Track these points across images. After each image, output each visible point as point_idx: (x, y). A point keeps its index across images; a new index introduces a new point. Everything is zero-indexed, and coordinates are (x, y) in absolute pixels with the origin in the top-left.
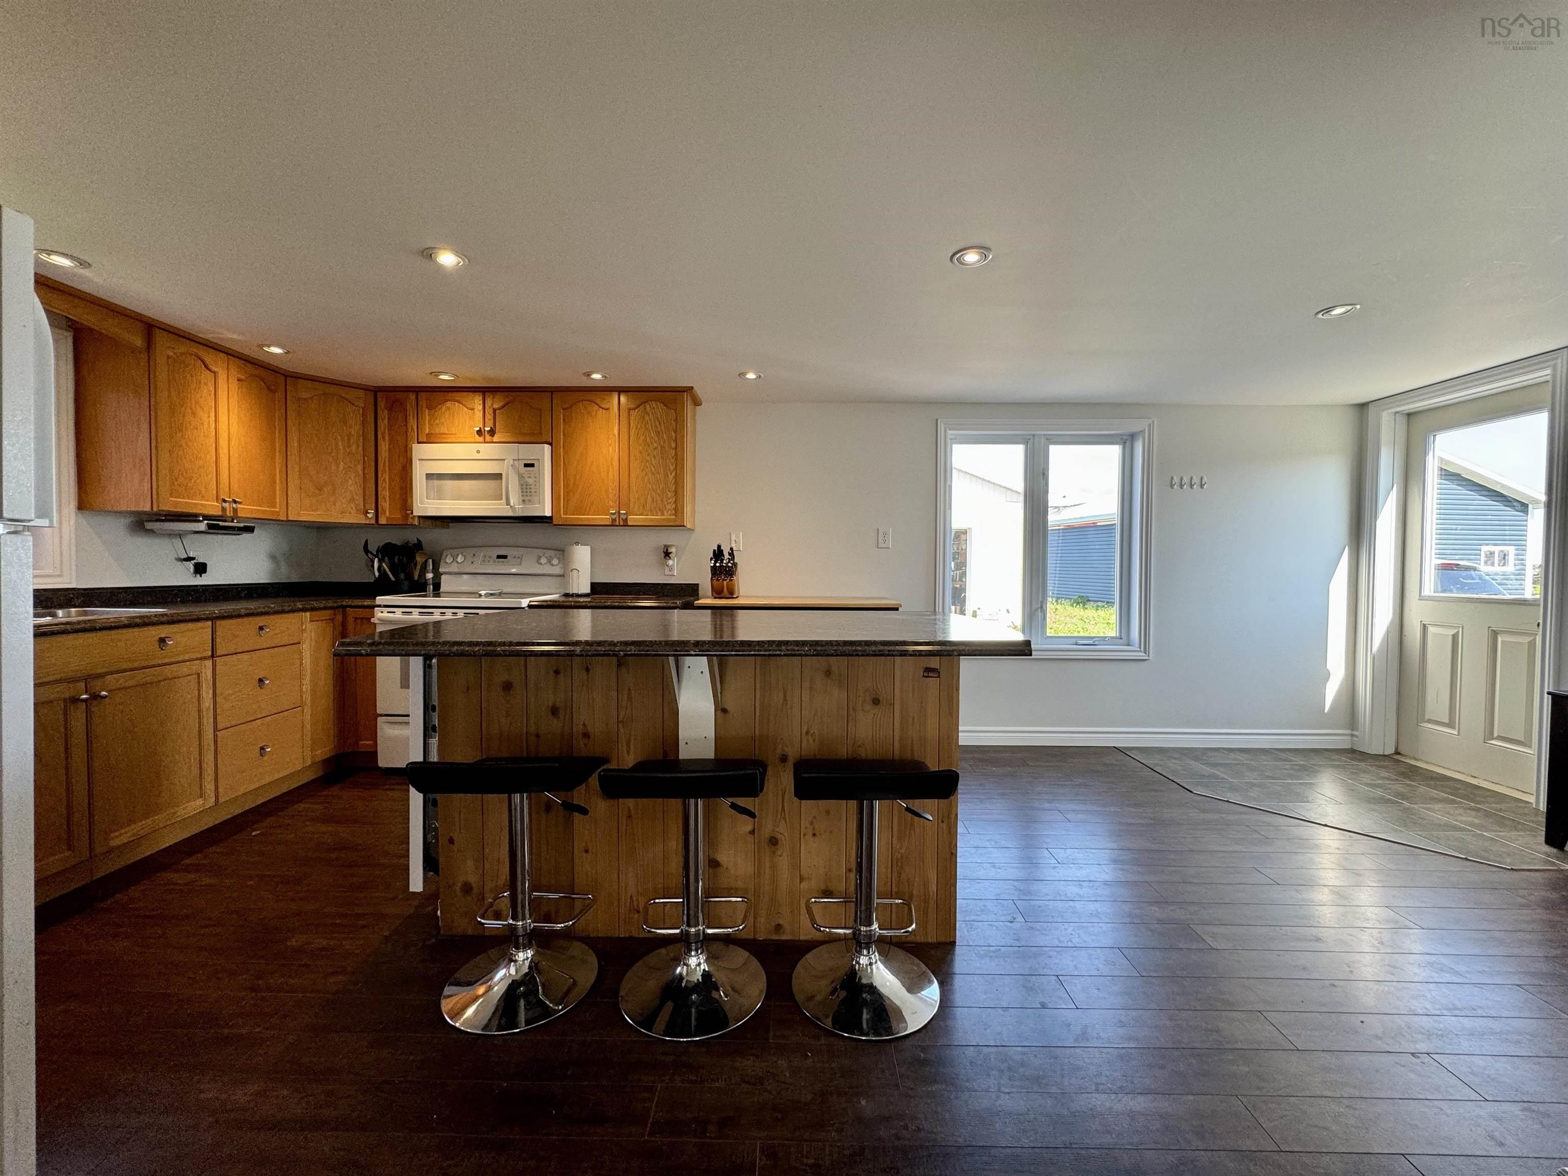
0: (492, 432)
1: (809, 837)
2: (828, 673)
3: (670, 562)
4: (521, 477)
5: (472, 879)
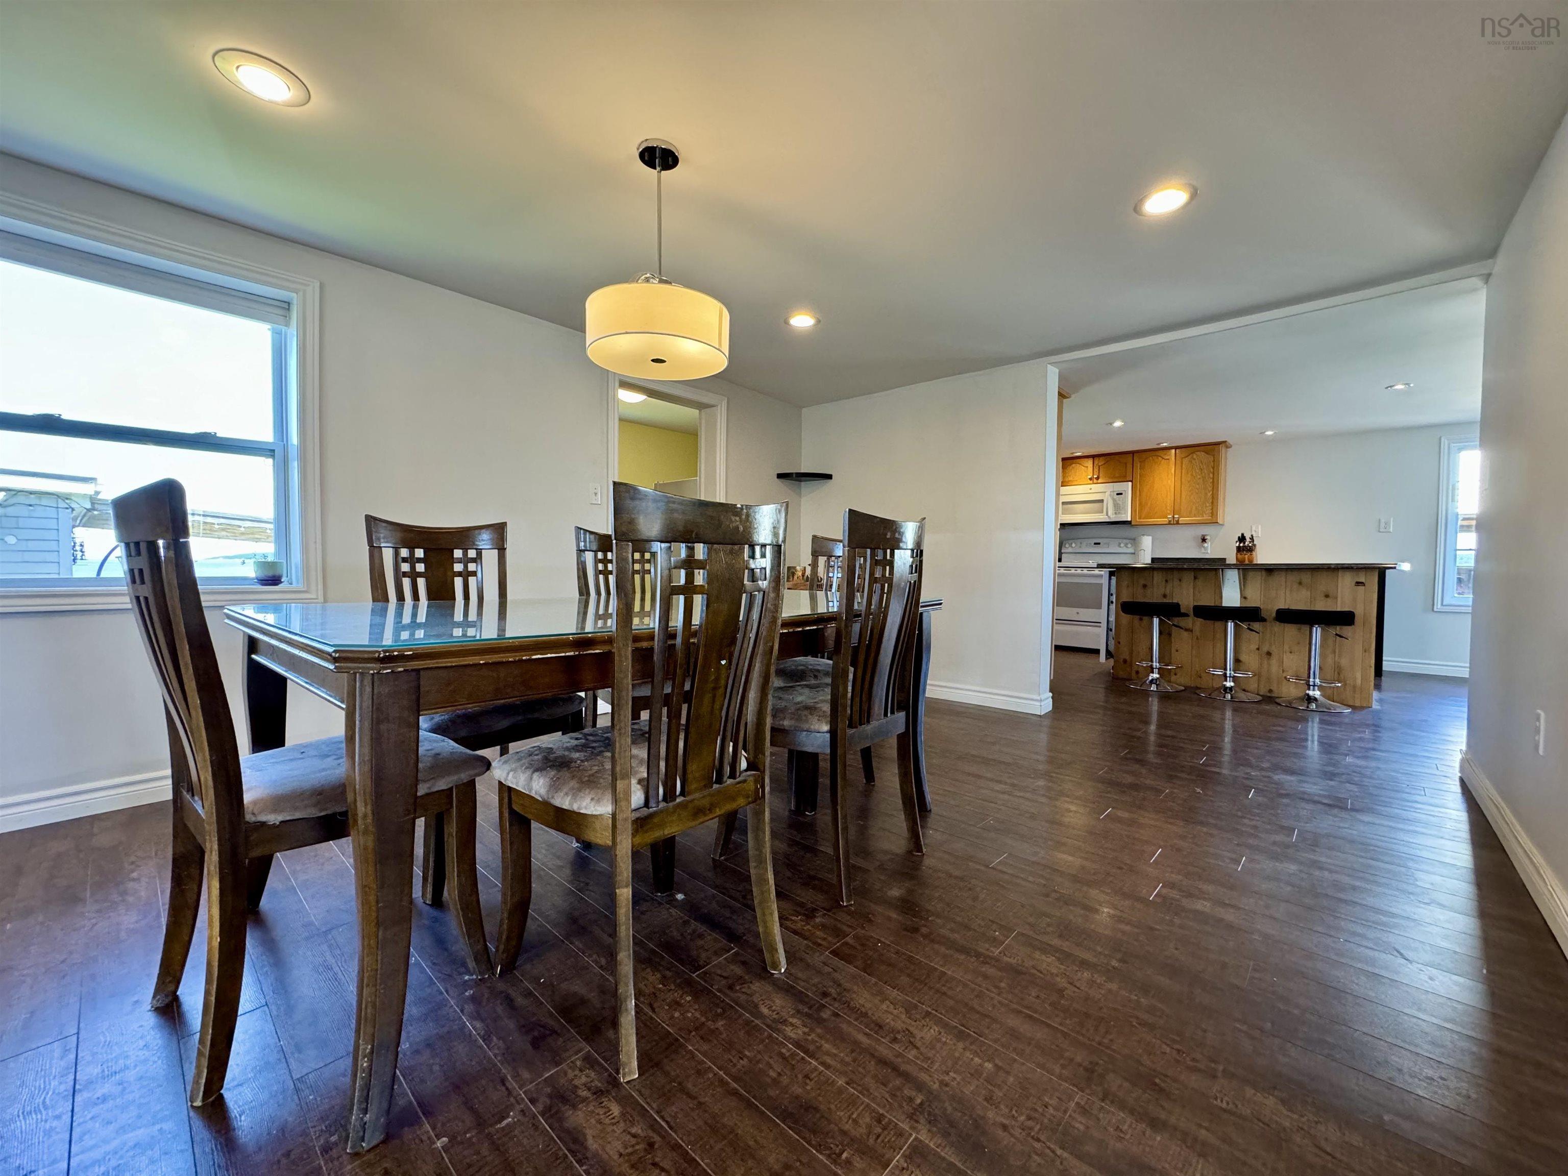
0: (1098, 478)
1: (1288, 654)
2: (1300, 583)
3: (1206, 545)
4: (1114, 500)
5: (1128, 658)
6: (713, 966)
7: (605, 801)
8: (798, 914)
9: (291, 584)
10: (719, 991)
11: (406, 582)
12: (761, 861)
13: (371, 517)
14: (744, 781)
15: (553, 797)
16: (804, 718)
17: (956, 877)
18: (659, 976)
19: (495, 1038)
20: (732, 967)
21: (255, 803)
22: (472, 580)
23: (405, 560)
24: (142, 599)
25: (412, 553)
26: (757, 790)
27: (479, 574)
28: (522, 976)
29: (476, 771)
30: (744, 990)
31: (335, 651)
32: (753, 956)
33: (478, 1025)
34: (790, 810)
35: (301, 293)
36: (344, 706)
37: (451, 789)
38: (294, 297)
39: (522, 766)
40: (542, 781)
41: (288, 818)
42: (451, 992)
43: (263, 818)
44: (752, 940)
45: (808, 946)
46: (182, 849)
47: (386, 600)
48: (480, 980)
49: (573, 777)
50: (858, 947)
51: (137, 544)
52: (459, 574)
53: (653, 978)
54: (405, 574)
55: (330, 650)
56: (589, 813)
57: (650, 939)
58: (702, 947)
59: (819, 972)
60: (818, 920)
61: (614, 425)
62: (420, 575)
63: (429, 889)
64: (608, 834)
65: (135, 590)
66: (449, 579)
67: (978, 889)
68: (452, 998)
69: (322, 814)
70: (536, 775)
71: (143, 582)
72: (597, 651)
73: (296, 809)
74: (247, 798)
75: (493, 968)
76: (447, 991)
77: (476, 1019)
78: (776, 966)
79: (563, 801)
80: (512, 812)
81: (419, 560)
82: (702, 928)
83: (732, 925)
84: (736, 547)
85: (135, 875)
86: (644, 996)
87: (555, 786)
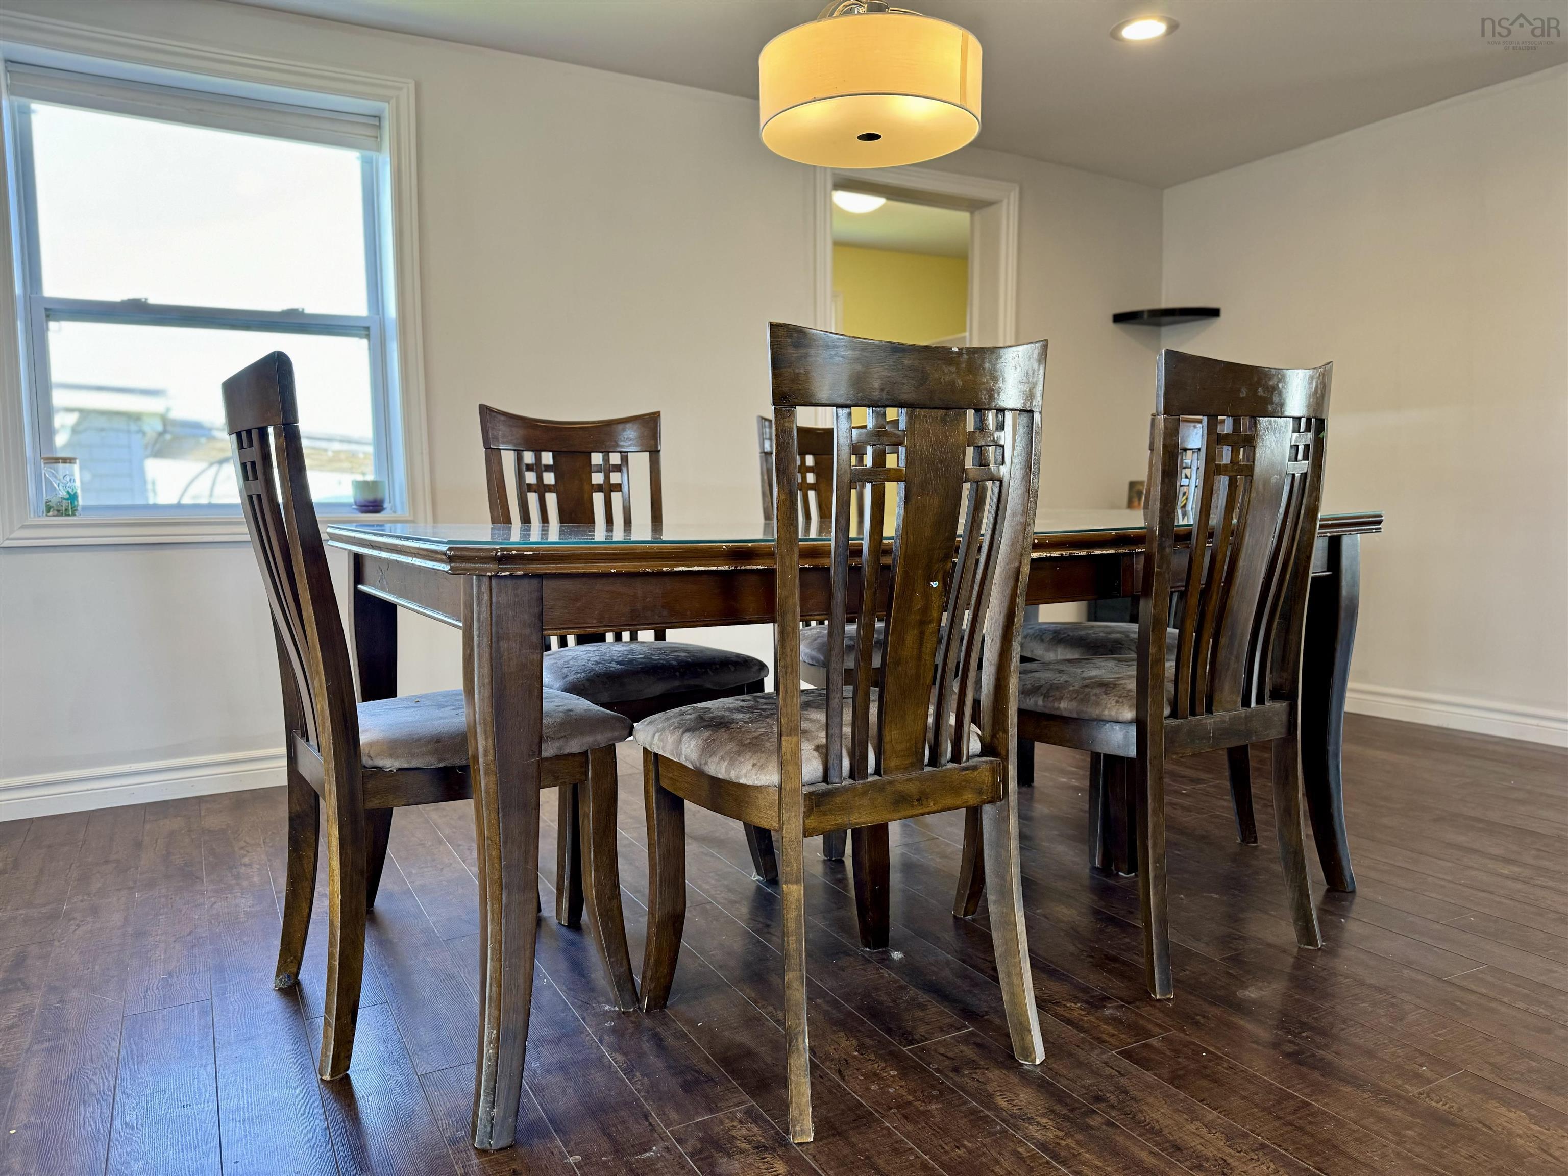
6: (934, 1043)
7: (770, 767)
8: (1075, 999)
9: (395, 512)
10: (938, 1070)
11: (533, 499)
12: (1005, 893)
13: (487, 407)
14: (975, 768)
15: (706, 763)
16: (1093, 698)
17: (1370, 986)
18: (854, 1042)
19: (638, 1074)
20: (962, 1048)
21: (371, 744)
22: (616, 497)
23: (529, 468)
24: (254, 497)
25: (538, 459)
26: (995, 786)
27: (625, 488)
28: (676, 1016)
29: (616, 734)
30: (974, 1076)
31: (450, 549)
32: (996, 1040)
33: (619, 1057)
34: (1094, 868)
35: (393, 101)
36: (461, 625)
37: (585, 754)
38: (386, 109)
39: (670, 726)
40: (693, 743)
41: (406, 766)
42: (587, 1019)
43: (380, 762)
44: (997, 1021)
45: (1083, 1040)
46: (298, 808)
47: (508, 521)
48: (623, 1013)
49: (731, 740)
50: (1168, 1053)
51: (249, 432)
52: (599, 488)
53: (845, 1044)
54: (530, 488)
55: (444, 548)
56: (750, 783)
57: (847, 998)
58: (922, 1019)
59: (1096, 1073)
60: (1108, 1012)
61: (826, 252)
62: (549, 488)
63: (565, 906)
64: (774, 813)
65: (247, 488)
66: (586, 496)
67: (1406, 1007)
68: (590, 1026)
69: (441, 765)
70: (686, 736)
71: (256, 478)
72: (760, 567)
73: (413, 756)
74: (363, 738)
75: (638, 1001)
76: (584, 1019)
77: (616, 1051)
78: (1028, 1052)
79: (718, 768)
80: (660, 790)
81: (548, 468)
82: (923, 997)
83: (969, 999)
84: (952, 413)
85: (246, 860)
86: (833, 1060)
87: (708, 750)
